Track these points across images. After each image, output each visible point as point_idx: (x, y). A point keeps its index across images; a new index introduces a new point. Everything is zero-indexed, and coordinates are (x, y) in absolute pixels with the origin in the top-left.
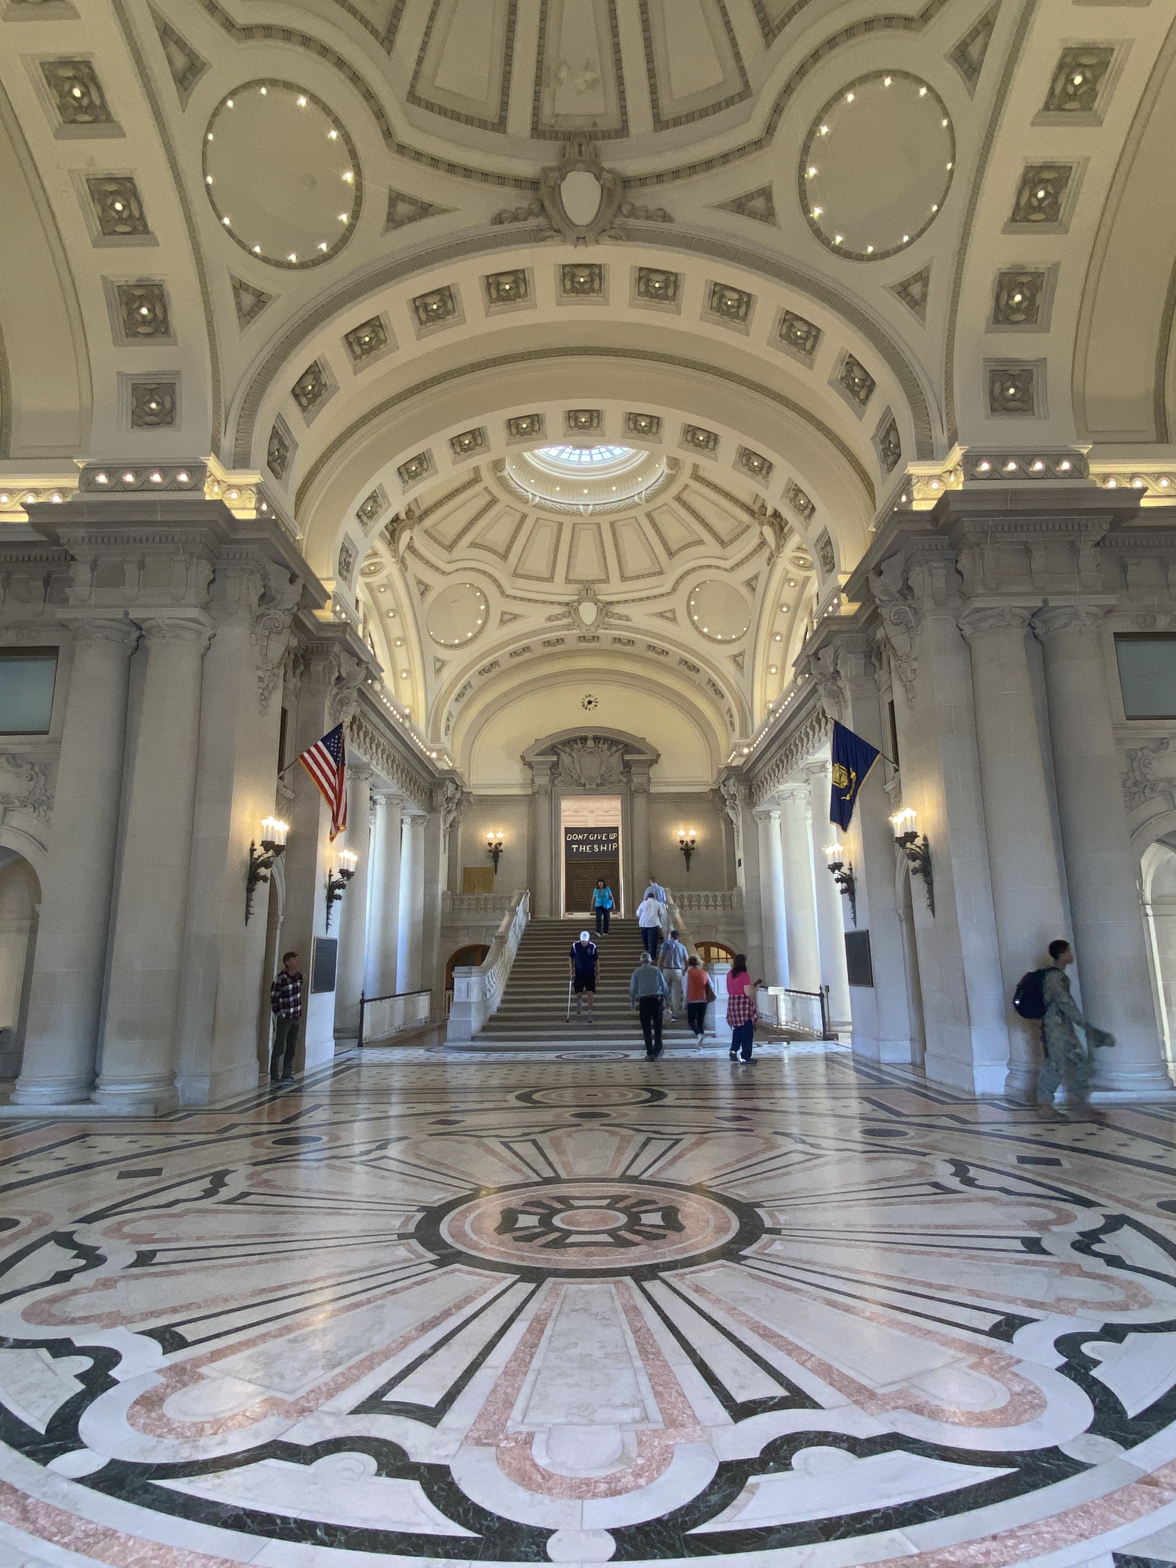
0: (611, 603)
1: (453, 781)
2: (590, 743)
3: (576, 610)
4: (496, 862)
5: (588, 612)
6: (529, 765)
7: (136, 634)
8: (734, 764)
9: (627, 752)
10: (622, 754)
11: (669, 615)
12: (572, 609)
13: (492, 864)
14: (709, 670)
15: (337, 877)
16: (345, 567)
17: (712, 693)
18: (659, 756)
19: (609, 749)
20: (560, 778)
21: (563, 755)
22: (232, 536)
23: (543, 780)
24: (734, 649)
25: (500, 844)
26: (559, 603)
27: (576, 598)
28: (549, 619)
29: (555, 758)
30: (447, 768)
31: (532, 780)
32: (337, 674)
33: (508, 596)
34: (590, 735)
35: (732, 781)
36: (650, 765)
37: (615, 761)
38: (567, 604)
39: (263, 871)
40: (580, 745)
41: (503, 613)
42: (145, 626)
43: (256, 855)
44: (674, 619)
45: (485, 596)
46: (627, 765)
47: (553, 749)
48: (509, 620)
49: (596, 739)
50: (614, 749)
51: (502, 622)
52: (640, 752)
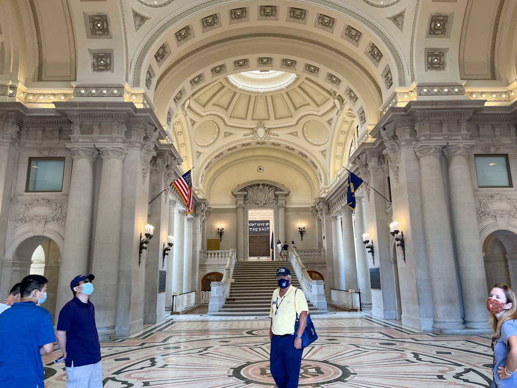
0: (270, 129)
1: (204, 203)
2: (261, 187)
3: (256, 132)
4: (221, 237)
5: (261, 132)
6: (235, 196)
7: (97, 153)
8: (322, 196)
9: (276, 190)
10: (274, 191)
11: (295, 134)
12: (254, 131)
13: (220, 238)
14: (310, 156)
15: (166, 246)
16: (169, 119)
17: (313, 167)
18: (289, 192)
19: (269, 189)
20: (248, 201)
21: (249, 191)
22: (135, 115)
23: (241, 202)
24: (322, 148)
25: (223, 229)
26: (249, 129)
27: (256, 126)
28: (245, 135)
29: (246, 193)
30: (202, 198)
31: (236, 203)
32: (167, 164)
33: (228, 126)
34: (261, 183)
35: (321, 203)
36: (286, 196)
37: (271, 194)
38: (252, 129)
39: (145, 245)
40: (256, 187)
41: (225, 133)
42: (101, 150)
43: (142, 239)
44: (297, 136)
45: (218, 126)
46: (276, 196)
47: (245, 189)
48: (228, 135)
49: (263, 185)
50: (271, 189)
51: (225, 136)
52: (282, 191)
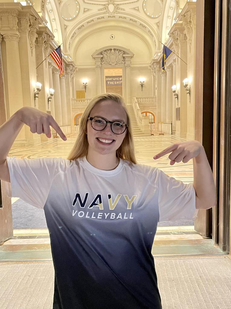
0: (118, 5)
1: (72, 65)
2: (113, 51)
3: (108, 7)
4: (85, 89)
5: (111, 8)
6: (94, 58)
7: (2, 37)
8: (155, 59)
10: (123, 55)
11: (137, 9)
12: (106, 7)
14: (148, 27)
15: (49, 96)
17: (150, 35)
18: (134, 55)
19: (119, 53)
20: (104, 63)
21: (104, 54)
22: (22, 10)
23: (99, 63)
25: (87, 83)
26: (102, 5)
27: (107, 3)
28: (99, 10)
29: (102, 56)
30: (70, 61)
31: (95, 64)
32: (44, 41)
33: (86, 3)
34: (113, 48)
35: (155, 64)
36: (131, 58)
37: (120, 57)
38: (105, 5)
39: (37, 95)
40: (110, 52)
41: (84, 9)
43: (35, 91)
45: (79, 3)
46: (124, 58)
47: (101, 53)
48: (87, 11)
49: (115, 49)
50: (120, 53)
51: (84, 12)
52: (128, 54)
